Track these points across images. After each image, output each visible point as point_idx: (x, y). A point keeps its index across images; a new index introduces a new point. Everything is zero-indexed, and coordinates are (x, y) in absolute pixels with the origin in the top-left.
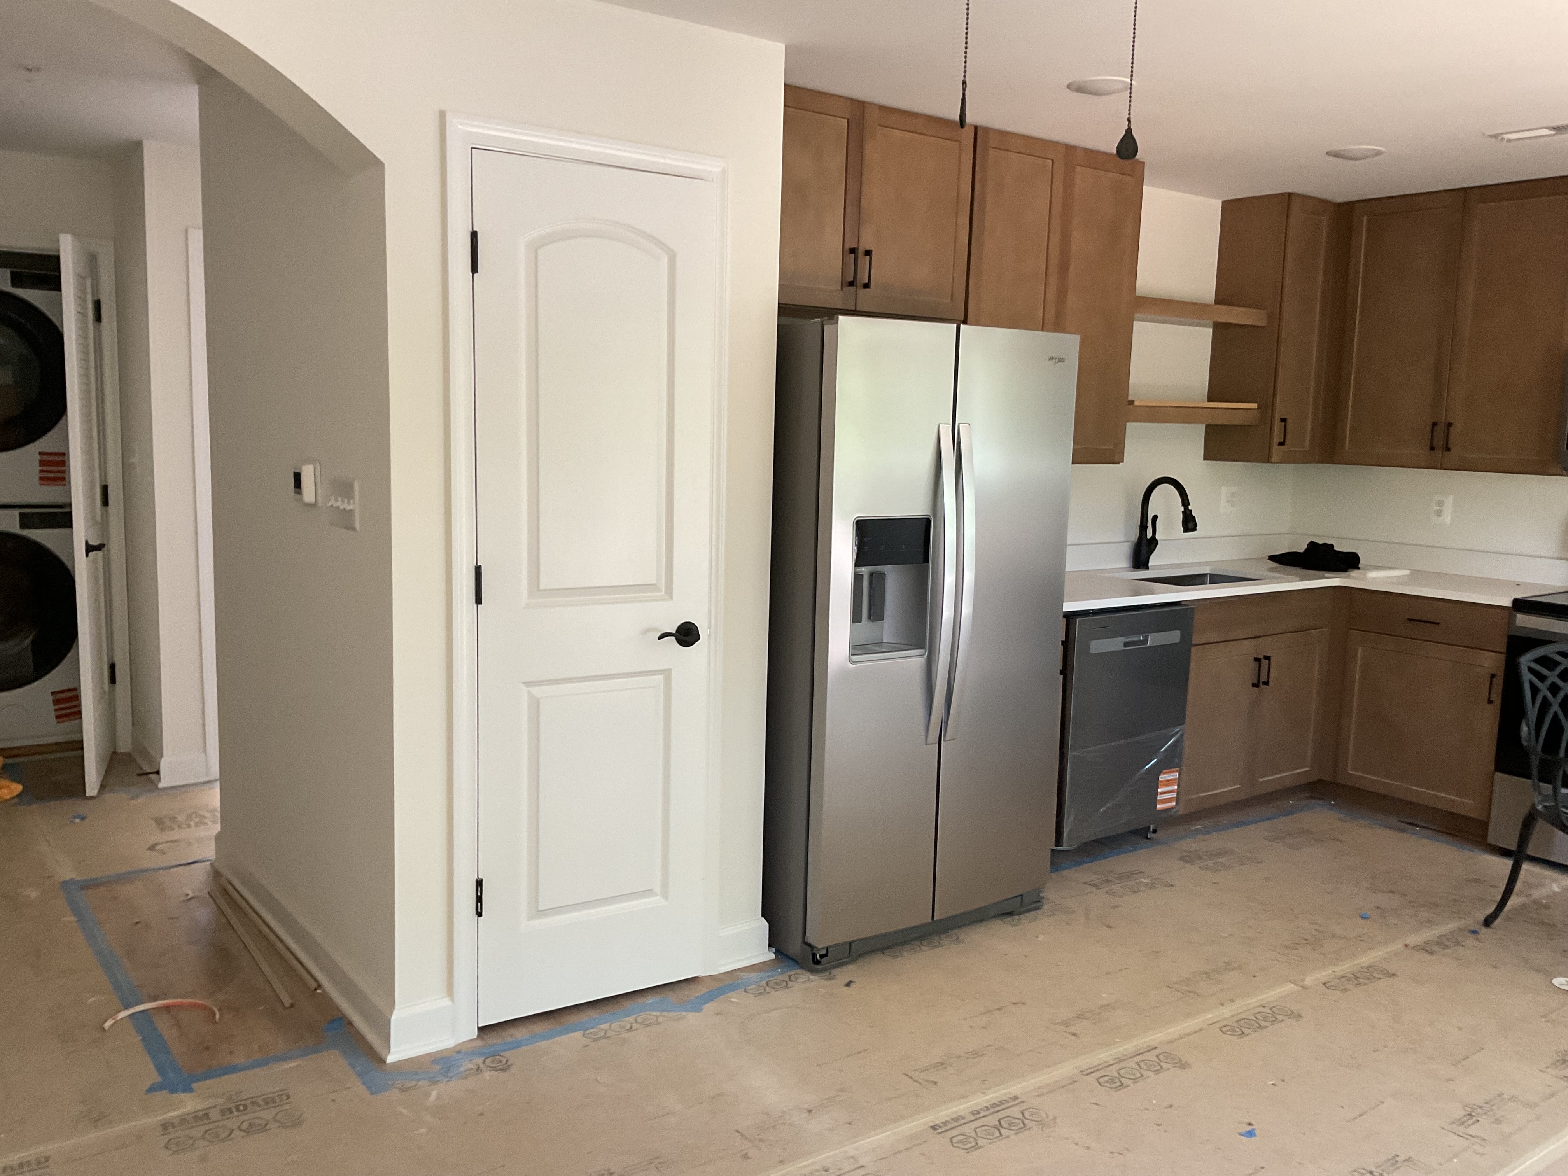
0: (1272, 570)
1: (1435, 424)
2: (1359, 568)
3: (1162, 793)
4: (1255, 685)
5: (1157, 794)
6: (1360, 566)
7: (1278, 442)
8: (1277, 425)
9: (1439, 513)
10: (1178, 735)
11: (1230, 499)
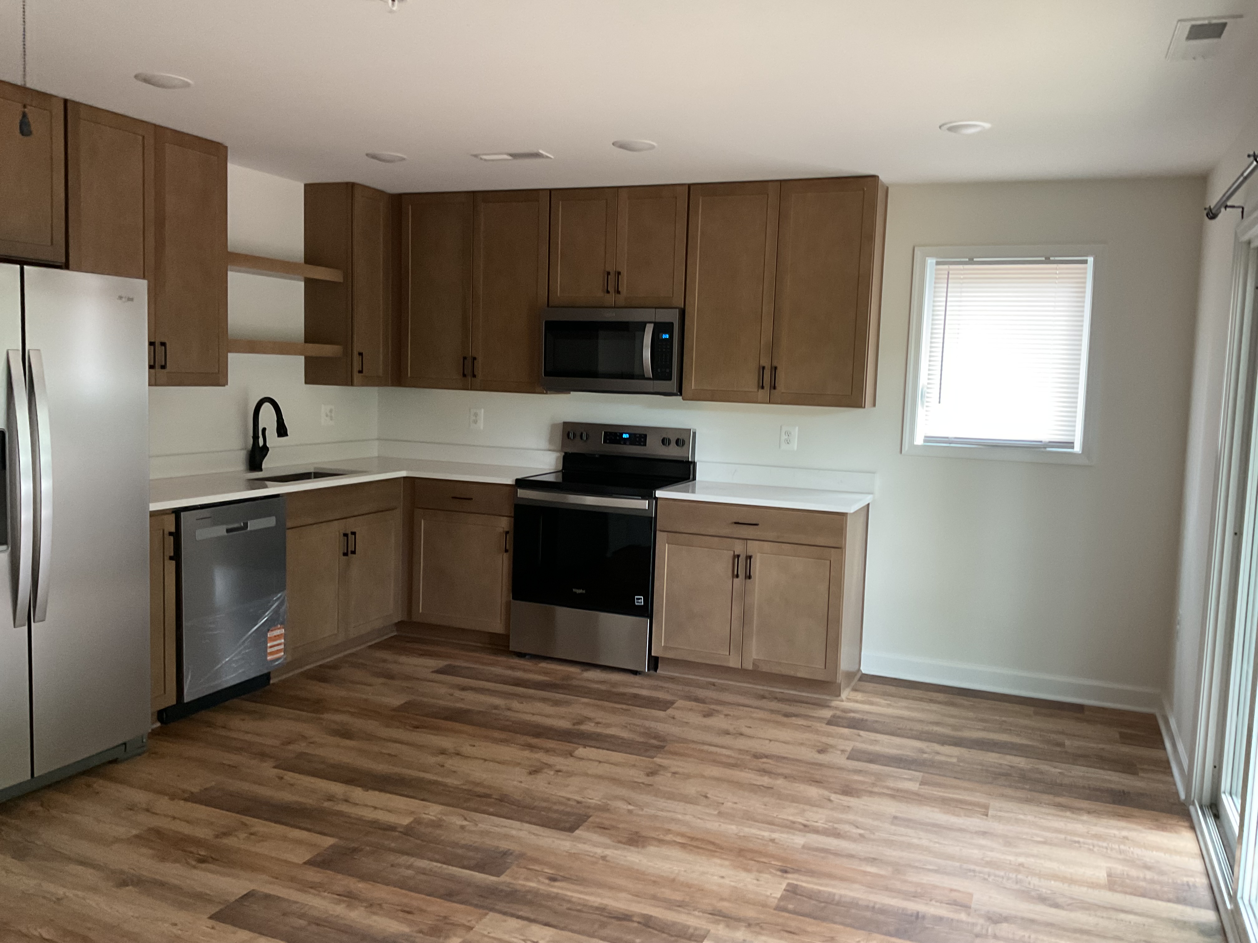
1: (465, 358)
3: (271, 647)
4: (345, 554)
5: (266, 648)
7: (358, 369)
8: (356, 358)
9: (476, 422)
10: (281, 599)
11: (329, 414)
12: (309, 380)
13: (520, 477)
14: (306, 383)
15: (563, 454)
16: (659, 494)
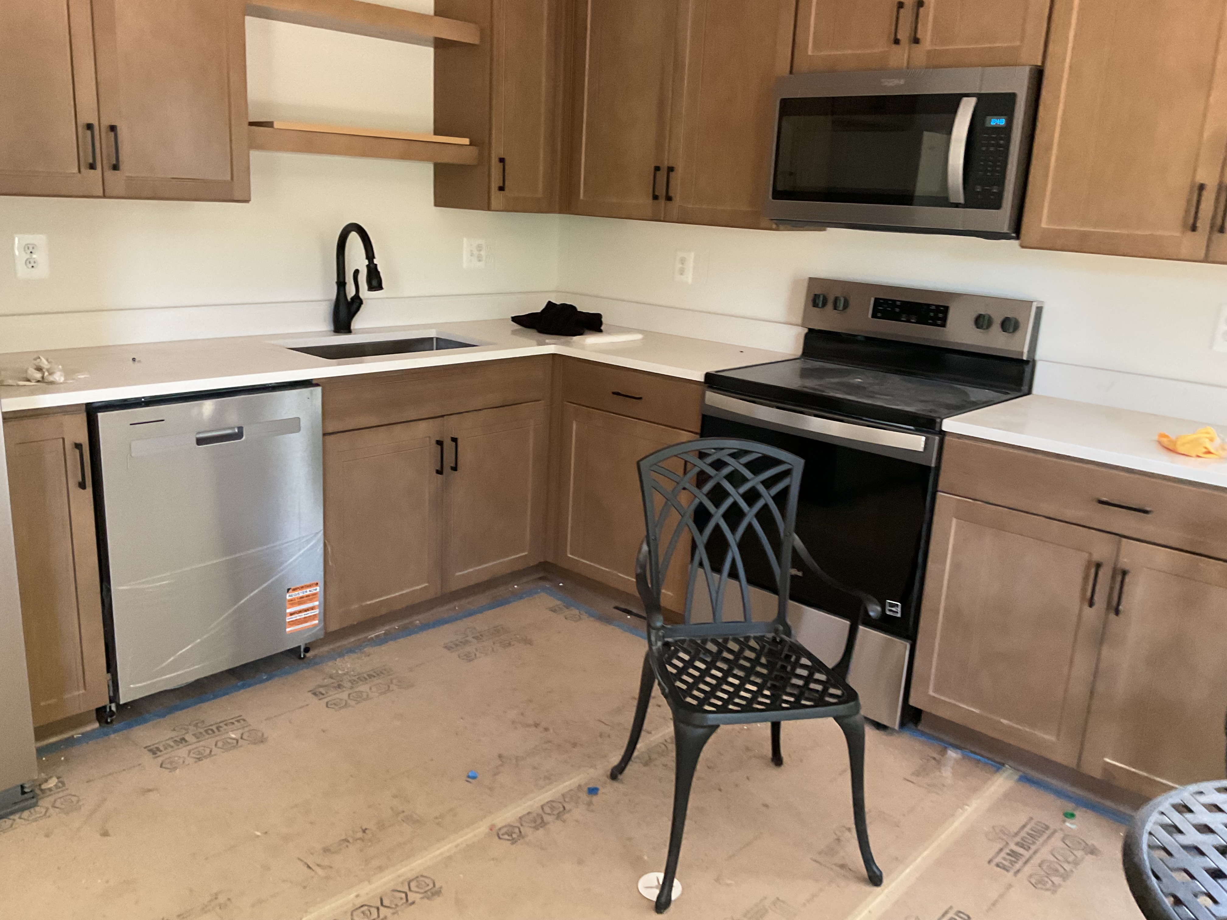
0: (514, 332)
1: (657, 169)
2: (601, 331)
3: (291, 614)
4: (440, 472)
5: (285, 615)
6: (602, 328)
7: (497, 186)
8: (495, 165)
9: (682, 272)
11: (476, 252)
12: (441, 200)
13: (712, 369)
14: (436, 205)
15: (806, 331)
16: (949, 425)
